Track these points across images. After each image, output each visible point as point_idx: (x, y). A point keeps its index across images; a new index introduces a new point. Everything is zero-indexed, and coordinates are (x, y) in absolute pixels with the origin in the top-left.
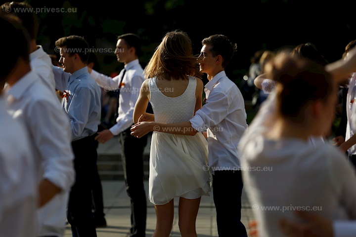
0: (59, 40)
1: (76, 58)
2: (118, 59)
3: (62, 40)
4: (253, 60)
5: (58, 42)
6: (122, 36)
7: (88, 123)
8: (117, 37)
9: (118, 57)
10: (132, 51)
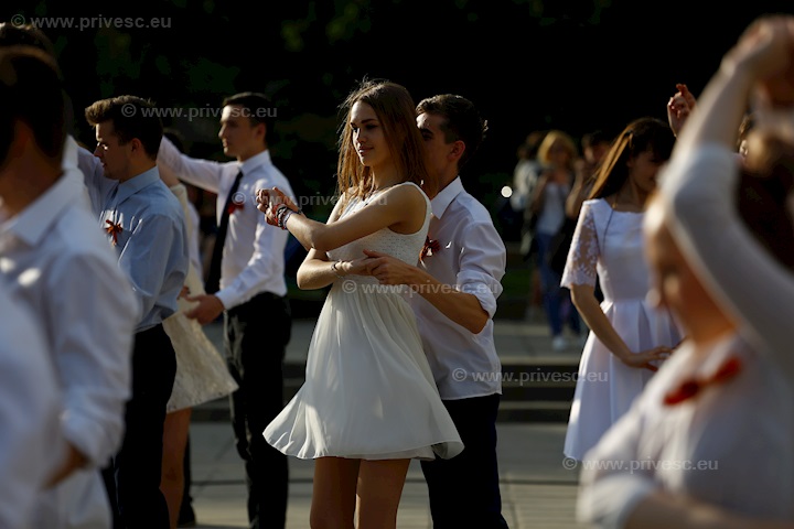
0: (95, 106)
1: (134, 148)
2: (226, 150)
3: (101, 106)
4: (522, 152)
5: (92, 111)
6: (235, 97)
7: (162, 293)
8: (222, 101)
9: (225, 145)
10: (259, 132)
